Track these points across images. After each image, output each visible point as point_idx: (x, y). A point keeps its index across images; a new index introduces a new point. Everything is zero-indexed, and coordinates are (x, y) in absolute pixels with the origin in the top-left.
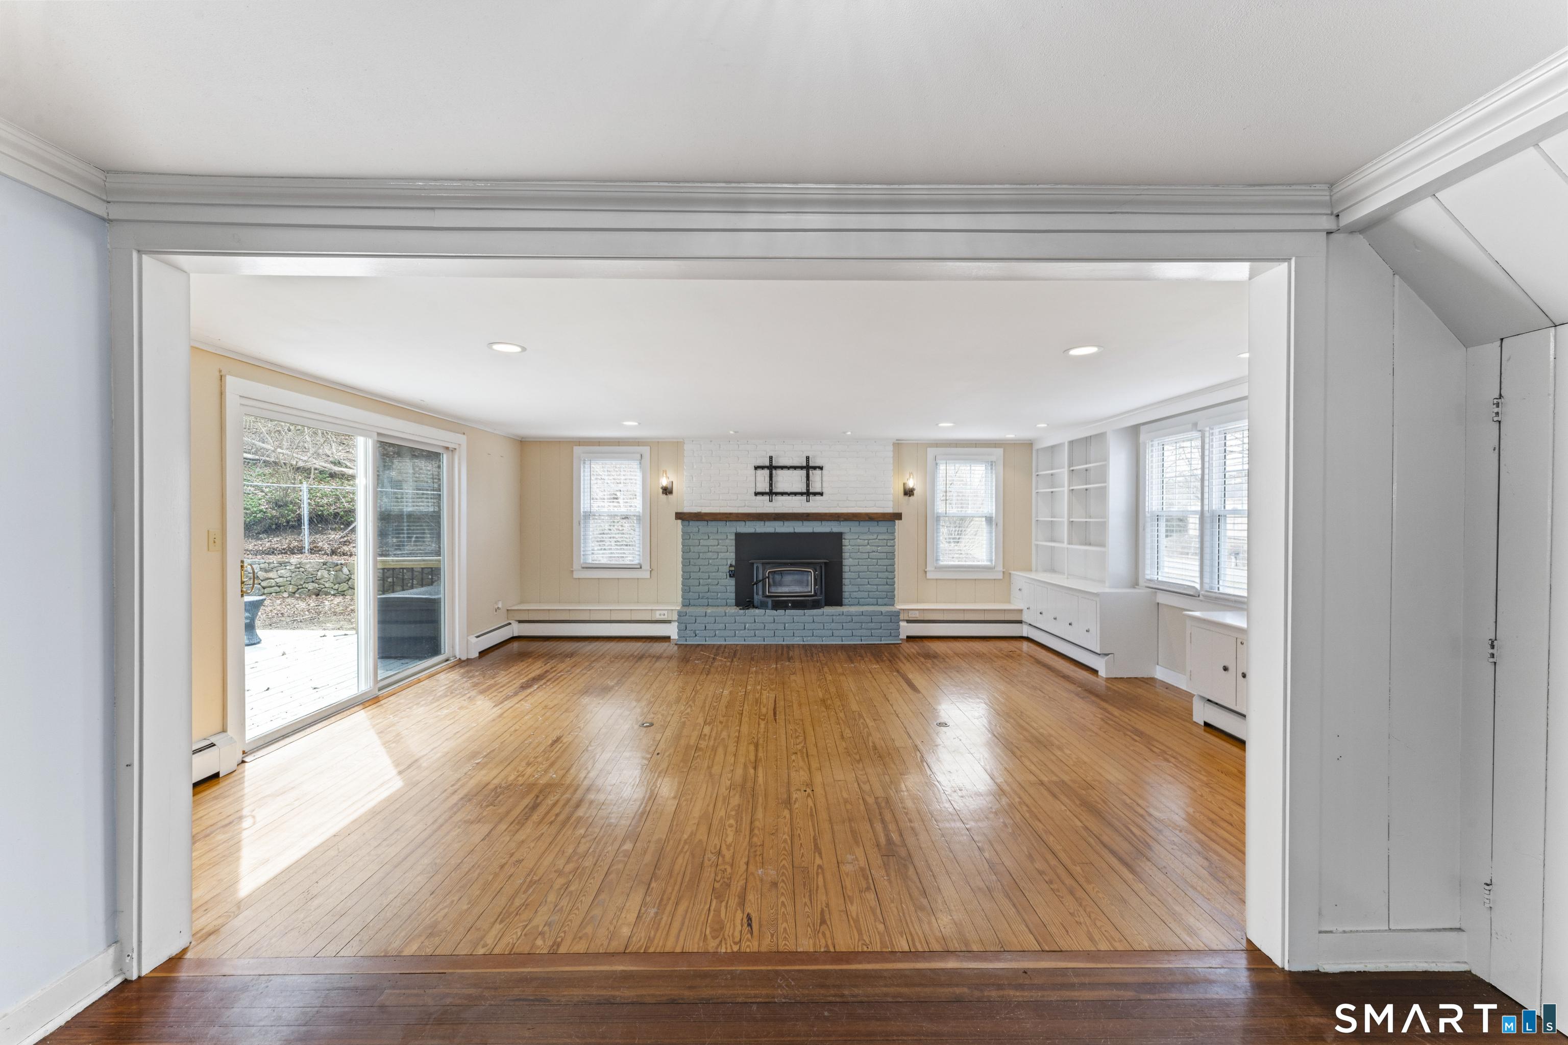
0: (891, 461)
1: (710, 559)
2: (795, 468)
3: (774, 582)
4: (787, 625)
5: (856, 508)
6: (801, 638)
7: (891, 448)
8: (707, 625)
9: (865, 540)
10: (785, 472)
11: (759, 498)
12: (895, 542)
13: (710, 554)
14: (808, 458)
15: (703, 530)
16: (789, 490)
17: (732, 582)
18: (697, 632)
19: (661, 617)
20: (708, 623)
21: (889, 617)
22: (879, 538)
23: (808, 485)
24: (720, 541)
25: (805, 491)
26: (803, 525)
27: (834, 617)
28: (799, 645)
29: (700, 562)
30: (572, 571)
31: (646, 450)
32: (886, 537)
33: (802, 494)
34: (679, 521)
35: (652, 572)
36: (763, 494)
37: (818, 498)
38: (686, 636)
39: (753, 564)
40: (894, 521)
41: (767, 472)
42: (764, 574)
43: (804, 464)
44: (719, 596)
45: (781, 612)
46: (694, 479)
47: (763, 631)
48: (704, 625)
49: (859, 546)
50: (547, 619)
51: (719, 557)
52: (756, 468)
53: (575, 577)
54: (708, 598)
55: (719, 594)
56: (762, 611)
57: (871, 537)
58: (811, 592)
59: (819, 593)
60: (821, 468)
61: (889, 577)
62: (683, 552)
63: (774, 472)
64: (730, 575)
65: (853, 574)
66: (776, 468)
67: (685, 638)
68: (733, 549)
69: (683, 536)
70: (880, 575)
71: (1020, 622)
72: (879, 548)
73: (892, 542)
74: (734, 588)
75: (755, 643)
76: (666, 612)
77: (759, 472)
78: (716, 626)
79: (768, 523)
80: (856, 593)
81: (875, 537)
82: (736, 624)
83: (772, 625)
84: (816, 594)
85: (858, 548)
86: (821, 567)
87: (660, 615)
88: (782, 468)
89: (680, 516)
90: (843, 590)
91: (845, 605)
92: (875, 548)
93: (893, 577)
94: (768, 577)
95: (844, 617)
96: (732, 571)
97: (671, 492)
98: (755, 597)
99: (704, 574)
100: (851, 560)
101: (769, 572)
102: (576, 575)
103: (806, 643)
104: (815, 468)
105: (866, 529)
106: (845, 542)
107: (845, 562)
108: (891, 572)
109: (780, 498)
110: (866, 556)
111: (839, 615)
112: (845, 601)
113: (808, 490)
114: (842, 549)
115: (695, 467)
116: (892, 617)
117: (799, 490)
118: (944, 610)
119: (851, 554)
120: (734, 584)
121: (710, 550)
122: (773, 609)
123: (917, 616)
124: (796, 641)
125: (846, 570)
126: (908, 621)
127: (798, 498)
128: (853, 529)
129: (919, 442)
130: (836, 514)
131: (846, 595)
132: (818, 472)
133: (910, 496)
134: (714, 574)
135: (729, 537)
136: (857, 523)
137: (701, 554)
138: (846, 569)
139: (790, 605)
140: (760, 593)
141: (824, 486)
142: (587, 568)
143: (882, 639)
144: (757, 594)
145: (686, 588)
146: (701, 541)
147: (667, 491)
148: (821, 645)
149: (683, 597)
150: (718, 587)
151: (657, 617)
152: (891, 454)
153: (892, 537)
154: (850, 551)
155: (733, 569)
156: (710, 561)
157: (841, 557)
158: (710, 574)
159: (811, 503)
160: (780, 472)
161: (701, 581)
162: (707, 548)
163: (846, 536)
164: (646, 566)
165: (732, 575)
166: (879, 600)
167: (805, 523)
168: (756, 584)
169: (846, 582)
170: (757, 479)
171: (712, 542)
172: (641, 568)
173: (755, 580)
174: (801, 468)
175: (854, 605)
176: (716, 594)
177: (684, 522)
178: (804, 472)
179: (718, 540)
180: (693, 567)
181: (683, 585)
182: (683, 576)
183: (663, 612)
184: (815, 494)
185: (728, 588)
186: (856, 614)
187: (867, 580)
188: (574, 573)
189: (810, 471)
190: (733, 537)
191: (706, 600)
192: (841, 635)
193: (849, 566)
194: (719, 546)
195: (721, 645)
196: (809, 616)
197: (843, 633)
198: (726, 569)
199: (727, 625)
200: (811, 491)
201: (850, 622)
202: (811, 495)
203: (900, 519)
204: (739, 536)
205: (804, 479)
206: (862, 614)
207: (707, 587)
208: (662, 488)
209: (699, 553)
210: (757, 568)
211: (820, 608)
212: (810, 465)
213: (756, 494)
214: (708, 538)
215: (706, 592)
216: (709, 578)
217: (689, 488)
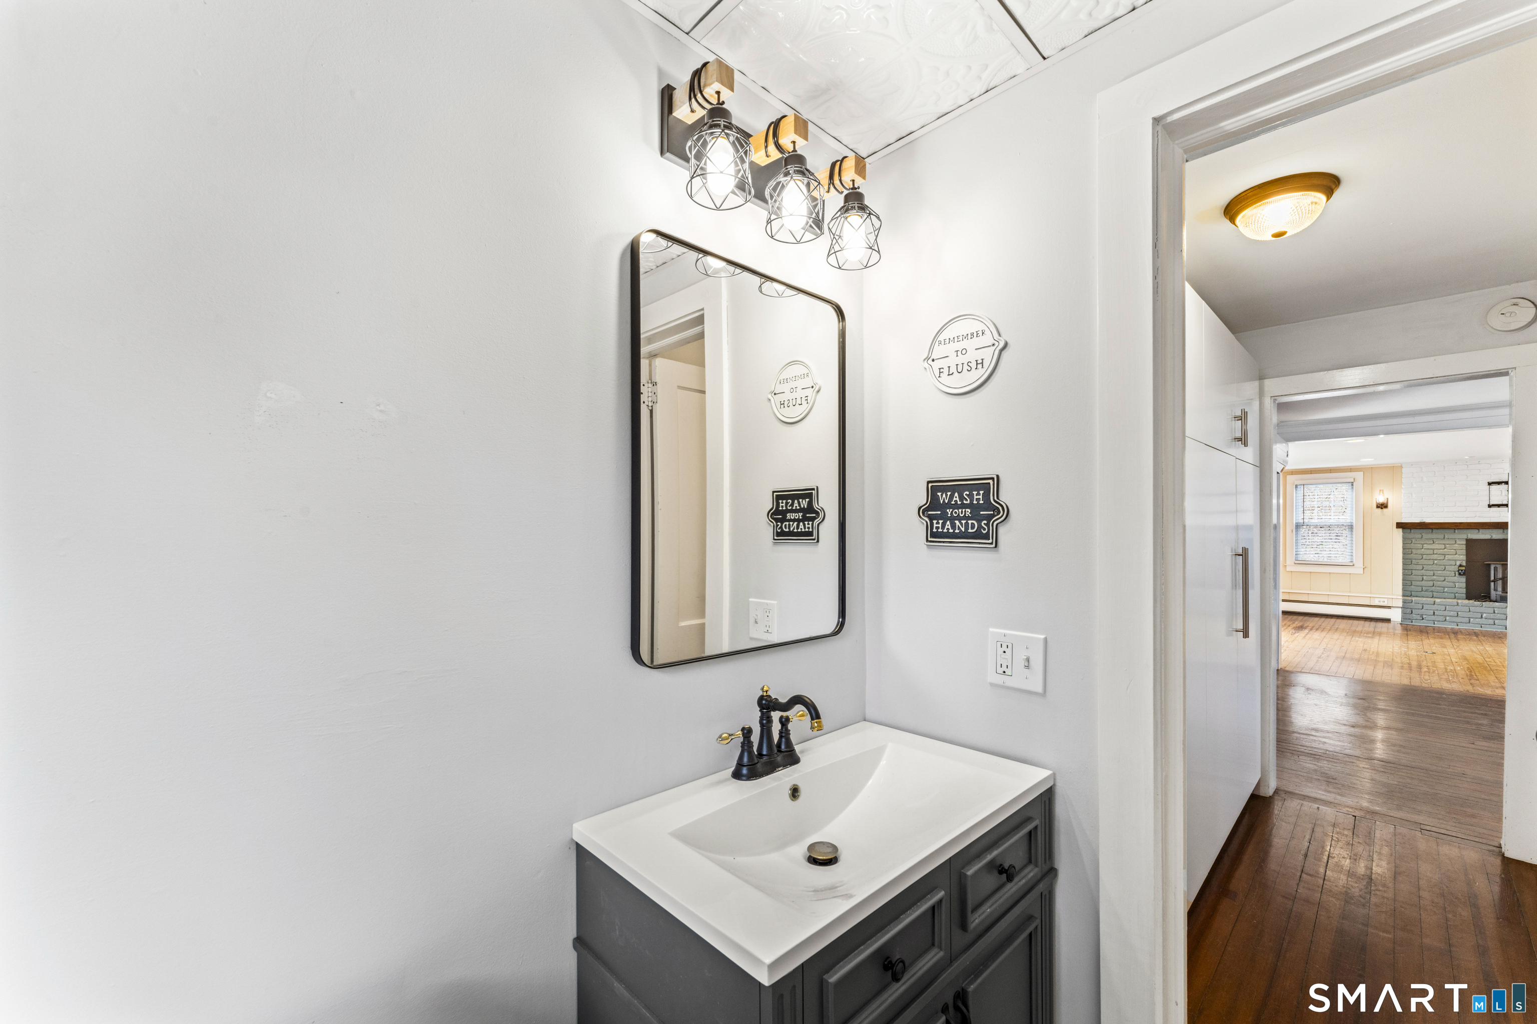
1: (1436, 560)
8: (1435, 612)
11: (1494, 510)
13: (1436, 556)
15: (1426, 536)
17: (1462, 579)
18: (1424, 616)
19: (1379, 603)
20: (1437, 610)
24: (1448, 546)
29: (1424, 562)
30: (1286, 566)
31: (1359, 476)
34: (1401, 530)
35: (1365, 569)
36: (1499, 506)
38: (1411, 619)
39: (1489, 565)
42: (1503, 574)
46: (1414, 496)
48: (1432, 611)
51: (1447, 559)
52: (1489, 484)
53: (1287, 570)
54: (1432, 591)
55: (1447, 589)
56: (1502, 604)
62: (1404, 554)
64: (1460, 573)
67: (1409, 621)
68: (1463, 552)
69: (1403, 541)
74: (1464, 584)
76: (1386, 600)
77: (1492, 487)
78: (1446, 613)
82: (1471, 612)
87: (1382, 603)
89: (1400, 525)
96: (1462, 571)
97: (1386, 507)
98: (1493, 592)
99: (1428, 572)
115: (1415, 486)
120: (1465, 581)
121: (1435, 552)
134: (1440, 572)
135: (1459, 543)
137: (1425, 556)
142: (1301, 564)
145: (1407, 582)
146: (1425, 545)
147: (1383, 506)
149: (1404, 588)
150: (1445, 583)
151: (1376, 603)
155: (1463, 569)
156: (1436, 562)
158: (1435, 572)
161: (1425, 577)
162: (1432, 550)
164: (1359, 563)
165: (1462, 573)
168: (1494, 582)
170: (1492, 493)
171: (1437, 546)
172: (1353, 565)
173: (1492, 579)
176: (1442, 588)
177: (1405, 530)
179: (1445, 544)
180: (1415, 565)
181: (1404, 580)
182: (1402, 573)
183: (1381, 600)
185: (1457, 584)
188: (1288, 567)
190: (1464, 543)
191: (1431, 593)
198: (1455, 568)
199: (1459, 613)
204: (1469, 542)
207: (1431, 583)
208: (1376, 504)
209: (1422, 555)
210: (1495, 568)
213: (1491, 506)
214: (1433, 543)
215: (1431, 587)
216: (1434, 575)
217: (1407, 503)
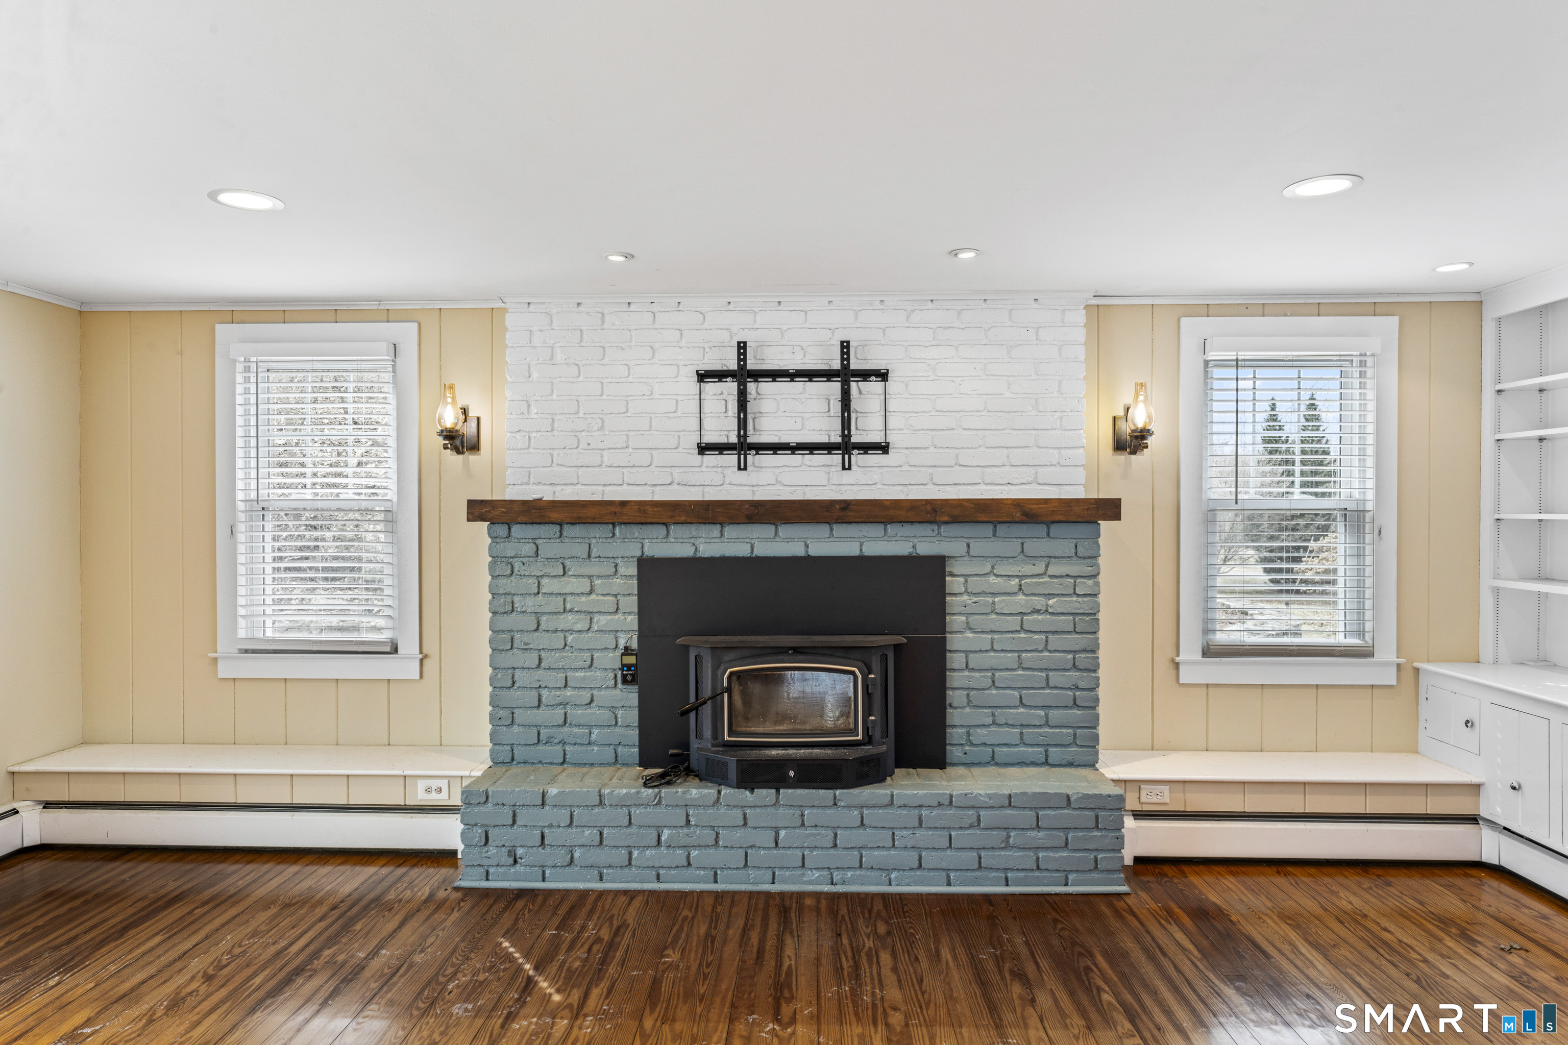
0: (1081, 352)
1: (571, 631)
2: (810, 375)
3: (747, 702)
4: (782, 833)
5: (983, 487)
6: (826, 873)
7: (1080, 317)
8: (546, 831)
9: (1010, 576)
10: (783, 387)
11: (712, 459)
12: (1097, 584)
13: (570, 617)
14: (845, 347)
15: (550, 549)
16: (793, 439)
17: (631, 696)
18: (520, 852)
19: (428, 798)
20: (551, 826)
21: (1092, 814)
22: (1051, 571)
23: (846, 424)
24: (597, 582)
25: (839, 440)
26: (831, 535)
27: (924, 812)
28: (817, 895)
29: (541, 640)
30: (216, 659)
31: (406, 332)
32: (1074, 569)
33: (828, 448)
34: (482, 527)
35: (424, 663)
36: (720, 448)
37: (874, 458)
38: (486, 862)
39: (686, 648)
40: (1092, 521)
41: (731, 387)
42: (716, 679)
43: (836, 365)
44: (593, 736)
45: (765, 794)
46: (534, 409)
47: (712, 851)
48: (537, 833)
49: (994, 594)
50: (120, 798)
51: (595, 627)
52: (703, 376)
53: (221, 675)
54: (563, 743)
55: (596, 731)
56: (708, 792)
57: (1028, 569)
58: (854, 731)
59: (877, 734)
60: (883, 376)
61: (1082, 684)
62: (495, 613)
63: (751, 387)
64: (624, 677)
65: (977, 675)
66: (758, 375)
67: (482, 870)
68: (631, 603)
69: (492, 566)
70: (1056, 678)
71: (1473, 820)
72: (1051, 602)
73: (1090, 582)
74: (635, 714)
75: (687, 887)
76: (442, 783)
77: (711, 388)
78: (572, 836)
79: (731, 531)
80: (984, 731)
81: (1040, 568)
82: (634, 830)
83: (740, 833)
84: (870, 737)
85: (990, 600)
86: (884, 658)
87: (428, 790)
88: (775, 375)
89: (483, 510)
90: (949, 721)
91: (954, 765)
92: (1039, 602)
93: (1092, 685)
94: (729, 690)
95: (951, 812)
96: (629, 667)
97: (475, 447)
98: (695, 744)
99: (553, 673)
100: (969, 635)
101: (731, 674)
102: (224, 671)
103: (840, 889)
104: (865, 375)
105: (1013, 547)
106: (954, 584)
107: (955, 641)
108: (1088, 670)
109: (767, 459)
110: (1013, 623)
111: (940, 804)
112: (954, 753)
113: (846, 436)
114: (943, 604)
115: (535, 375)
116: (1101, 813)
117: (824, 439)
118: (1244, 783)
119: (971, 619)
120: (636, 703)
121: (568, 606)
122: (740, 785)
123: (1164, 799)
124: (811, 882)
125: (956, 666)
126: (1138, 815)
127: (820, 458)
128: (978, 547)
129: (1157, 301)
130: (928, 502)
131: (955, 735)
132: (875, 386)
133: (1134, 452)
134: (580, 674)
135: (622, 570)
136: (988, 530)
137: (544, 619)
138: (955, 660)
139: (792, 774)
140: (708, 733)
141: (891, 425)
142: (254, 651)
143: (1071, 877)
144: (699, 735)
145: (501, 713)
146: (544, 581)
147: (465, 444)
148: (884, 896)
149: (494, 737)
150: (593, 710)
151: (421, 797)
152: (1080, 334)
153: (1089, 570)
154: (968, 610)
155: (632, 660)
156: (570, 639)
157: (941, 627)
158: (570, 674)
159: (855, 474)
160: (766, 387)
161: (545, 693)
162: (560, 599)
163: (953, 567)
164: (409, 647)
165: (629, 676)
166: (1050, 749)
167: (839, 529)
168: (696, 708)
169: (955, 697)
170: (705, 409)
171: (573, 585)
172: (395, 650)
173: (692, 699)
174: (828, 375)
175: (979, 764)
176: (585, 730)
177: (494, 526)
178: (835, 387)
179: (590, 577)
180: (520, 653)
181: (494, 702)
182: (492, 680)
183: (435, 784)
184: (866, 448)
185: (620, 713)
186: (991, 803)
187: (1017, 694)
188: (221, 664)
189: (853, 385)
190: (633, 570)
191: (559, 748)
192: (944, 865)
193: (966, 652)
194: (593, 596)
195: (584, 894)
196: (849, 807)
197: (950, 858)
198: (612, 660)
199: (606, 831)
200: (855, 439)
201: (971, 826)
202: (855, 452)
203: (1117, 516)
204: (646, 566)
205: (836, 407)
206: (1010, 801)
207: (560, 712)
208: (441, 433)
209: (537, 614)
210: (698, 658)
211: (882, 780)
212: (853, 366)
213: (703, 449)
214: (565, 573)
215: (559, 726)
216: (565, 686)
217: (518, 436)
